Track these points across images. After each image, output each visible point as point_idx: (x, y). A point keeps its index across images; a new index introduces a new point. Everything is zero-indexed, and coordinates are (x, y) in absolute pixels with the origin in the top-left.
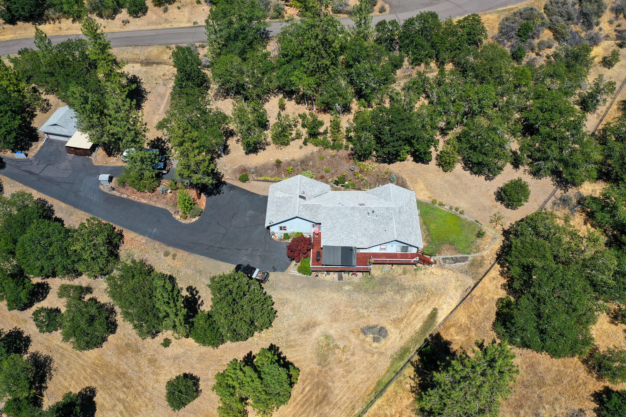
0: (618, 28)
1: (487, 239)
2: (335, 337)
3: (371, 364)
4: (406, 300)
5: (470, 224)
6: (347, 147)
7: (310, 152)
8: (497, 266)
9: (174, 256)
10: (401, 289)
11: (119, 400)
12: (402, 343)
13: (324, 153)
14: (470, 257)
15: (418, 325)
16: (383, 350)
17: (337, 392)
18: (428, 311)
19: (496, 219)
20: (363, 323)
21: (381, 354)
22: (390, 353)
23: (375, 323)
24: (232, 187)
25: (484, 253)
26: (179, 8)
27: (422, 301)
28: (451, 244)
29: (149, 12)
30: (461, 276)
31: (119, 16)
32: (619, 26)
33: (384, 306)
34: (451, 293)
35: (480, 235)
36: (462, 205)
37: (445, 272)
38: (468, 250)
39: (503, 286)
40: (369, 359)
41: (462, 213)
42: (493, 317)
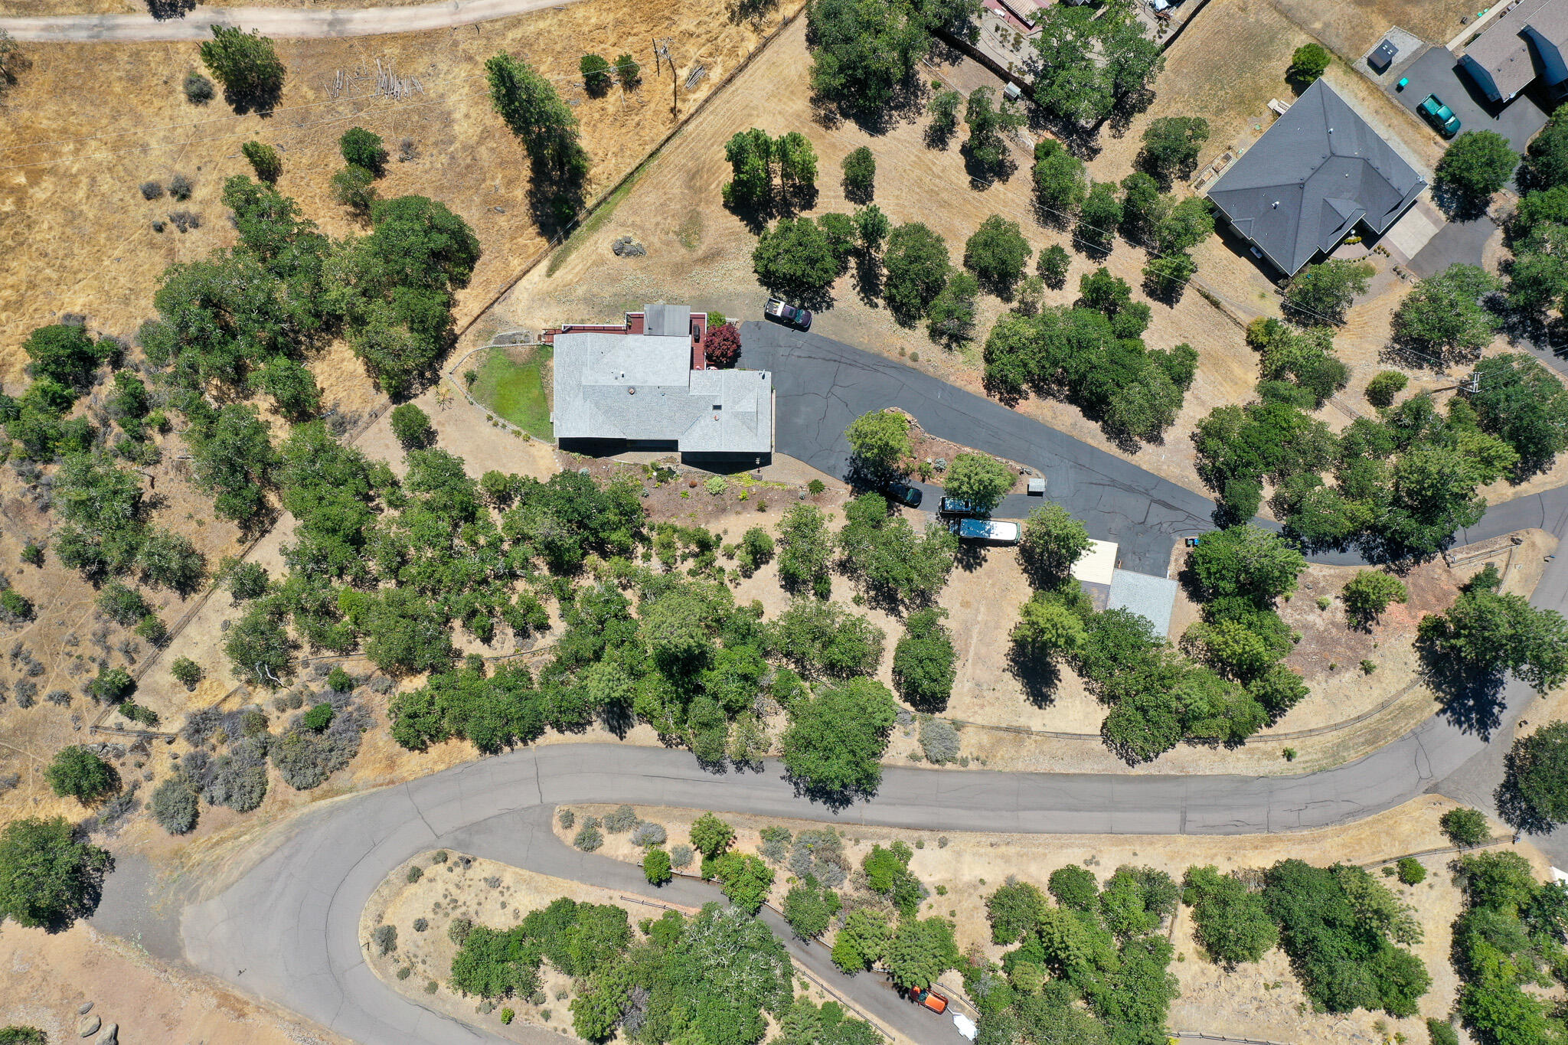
1: (462, 370)
2: (678, 245)
3: (635, 213)
4: (585, 288)
7: (711, 523)
9: (902, 353)
10: (589, 300)
12: (596, 235)
14: (491, 343)
18: (558, 274)
19: (443, 402)
20: (644, 261)
21: (623, 224)
23: (627, 260)
25: (471, 350)
27: (564, 286)
28: (513, 364)
30: (509, 317)
33: (614, 280)
34: (526, 295)
35: (471, 378)
37: (528, 323)
38: (493, 353)
40: (638, 219)
41: (490, 418)
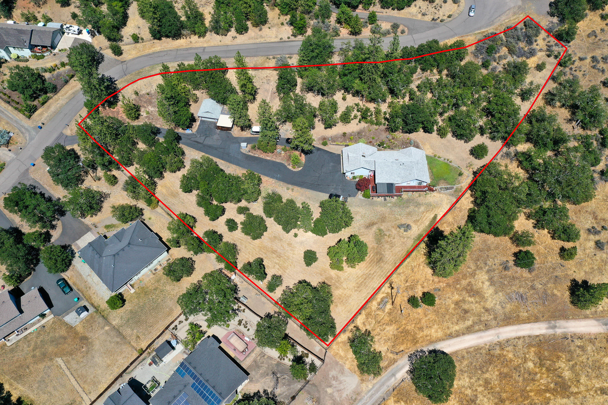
0: (548, 44)
1: (464, 177)
2: (384, 230)
3: (403, 243)
4: (420, 210)
5: (455, 168)
6: (384, 124)
7: (363, 127)
8: (469, 192)
9: (293, 190)
10: (418, 205)
11: (276, 263)
12: (419, 232)
13: (371, 128)
14: (455, 187)
15: (427, 223)
16: (409, 236)
17: (387, 256)
18: (432, 216)
19: (470, 165)
20: (398, 223)
21: (408, 238)
22: (413, 237)
23: (405, 223)
24: (319, 149)
25: (463, 185)
26: (269, 28)
27: (429, 210)
28: (445, 180)
29: (249, 31)
30: (450, 197)
31: (229, 33)
32: (549, 42)
33: (409, 214)
34: (444, 206)
35: (460, 174)
36: (451, 157)
37: (441, 195)
38: (454, 183)
39: (472, 202)
40: (402, 240)
41: (450, 162)
42: (466, 218)
